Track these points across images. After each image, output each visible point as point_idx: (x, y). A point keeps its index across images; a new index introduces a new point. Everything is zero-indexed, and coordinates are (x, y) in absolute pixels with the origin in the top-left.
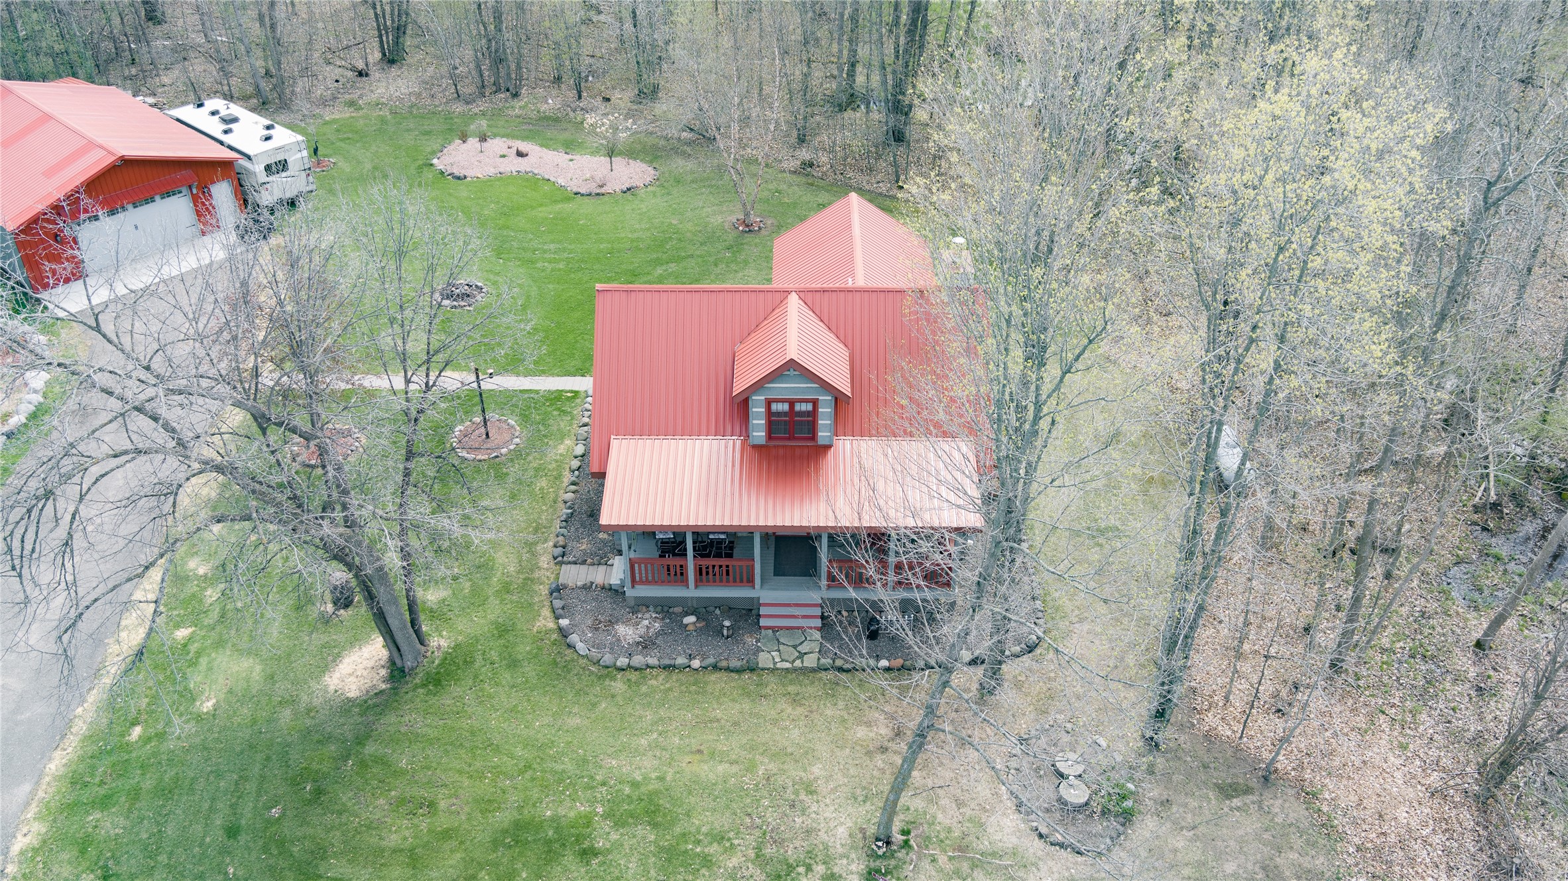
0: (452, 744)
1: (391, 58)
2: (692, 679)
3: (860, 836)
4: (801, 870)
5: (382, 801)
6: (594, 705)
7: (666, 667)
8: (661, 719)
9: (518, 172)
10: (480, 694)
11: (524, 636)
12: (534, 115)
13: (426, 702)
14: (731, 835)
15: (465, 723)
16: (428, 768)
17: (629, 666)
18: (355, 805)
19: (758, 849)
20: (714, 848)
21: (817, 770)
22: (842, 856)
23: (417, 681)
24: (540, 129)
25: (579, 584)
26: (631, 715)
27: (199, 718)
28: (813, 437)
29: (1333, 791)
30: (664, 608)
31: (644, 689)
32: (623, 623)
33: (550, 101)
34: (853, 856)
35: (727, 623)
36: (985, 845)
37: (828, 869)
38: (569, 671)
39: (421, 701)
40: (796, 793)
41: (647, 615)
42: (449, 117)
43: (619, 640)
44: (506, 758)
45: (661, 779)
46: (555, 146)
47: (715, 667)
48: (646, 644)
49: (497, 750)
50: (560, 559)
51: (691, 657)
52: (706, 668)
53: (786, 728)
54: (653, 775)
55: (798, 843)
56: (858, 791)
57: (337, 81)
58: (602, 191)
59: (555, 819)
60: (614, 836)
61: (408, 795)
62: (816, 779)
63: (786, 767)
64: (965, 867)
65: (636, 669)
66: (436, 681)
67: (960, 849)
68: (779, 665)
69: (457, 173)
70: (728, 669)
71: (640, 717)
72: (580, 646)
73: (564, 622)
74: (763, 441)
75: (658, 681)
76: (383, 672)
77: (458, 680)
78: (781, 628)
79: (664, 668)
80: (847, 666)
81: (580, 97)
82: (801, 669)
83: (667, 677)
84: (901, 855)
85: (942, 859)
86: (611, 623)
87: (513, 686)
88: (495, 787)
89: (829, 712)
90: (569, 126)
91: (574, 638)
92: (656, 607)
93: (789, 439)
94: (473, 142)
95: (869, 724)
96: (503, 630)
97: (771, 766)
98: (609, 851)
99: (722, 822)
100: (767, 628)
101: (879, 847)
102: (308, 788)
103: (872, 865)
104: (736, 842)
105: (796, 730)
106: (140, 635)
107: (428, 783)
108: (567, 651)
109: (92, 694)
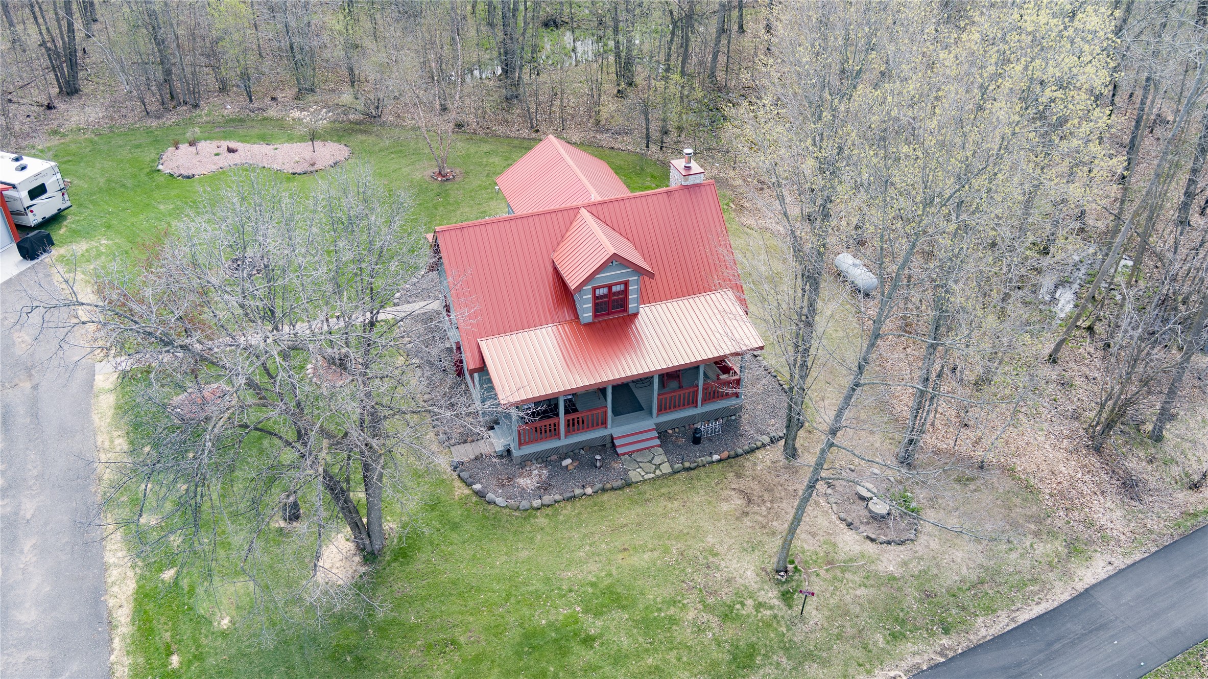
0: (442, 595)
1: (70, 90)
2: (591, 502)
3: (764, 573)
4: (738, 606)
5: (413, 651)
6: (532, 539)
7: (569, 499)
8: (585, 535)
9: (236, 165)
10: (442, 554)
11: (451, 505)
12: (220, 119)
13: (404, 571)
14: (679, 598)
15: (443, 578)
16: (436, 617)
17: (542, 505)
18: (393, 660)
19: (702, 601)
20: (672, 611)
21: (710, 539)
22: (760, 590)
23: (388, 558)
24: (231, 129)
25: (473, 458)
26: (562, 538)
27: (224, 634)
28: (625, 309)
29: (1020, 465)
30: (543, 459)
31: (561, 518)
32: (519, 477)
33: (229, 107)
34: (766, 587)
35: (598, 457)
36: (842, 556)
37: (755, 600)
38: (500, 521)
39: (400, 572)
40: (706, 558)
41: (534, 467)
42: (149, 131)
43: (524, 489)
44: (489, 594)
45: (610, 575)
46: (253, 141)
47: (604, 490)
48: (545, 487)
49: (479, 590)
50: (446, 443)
51: (583, 487)
52: (596, 492)
53: (674, 518)
54: (603, 574)
55: (726, 590)
56: (745, 545)
57: (28, 116)
58: (316, 167)
59: (550, 624)
60: (599, 623)
61: (432, 641)
62: (714, 545)
63: (689, 543)
64: (838, 573)
65: (548, 506)
66: (403, 554)
67: (829, 563)
68: (646, 477)
69: (186, 174)
70: (613, 489)
71: (570, 538)
72: (500, 501)
73: (477, 487)
74: (590, 320)
75: (568, 510)
76: (357, 559)
77: (419, 549)
78: (633, 452)
79: (568, 500)
80: (693, 466)
81: (251, 100)
82: (662, 475)
83: (572, 506)
84: (796, 577)
85: (822, 572)
86: (511, 479)
87: (464, 542)
88: (494, 615)
89: (696, 499)
90: (254, 123)
91: (490, 496)
92: (537, 459)
93: (608, 314)
94: (184, 147)
95: (726, 500)
96: (433, 506)
97: (679, 545)
98: (601, 635)
99: (668, 591)
100: (624, 454)
101: (782, 576)
102: (349, 659)
103: (782, 589)
104: (685, 602)
105: (682, 517)
106: (131, 586)
107: (442, 628)
108: (491, 507)
109: (117, 643)
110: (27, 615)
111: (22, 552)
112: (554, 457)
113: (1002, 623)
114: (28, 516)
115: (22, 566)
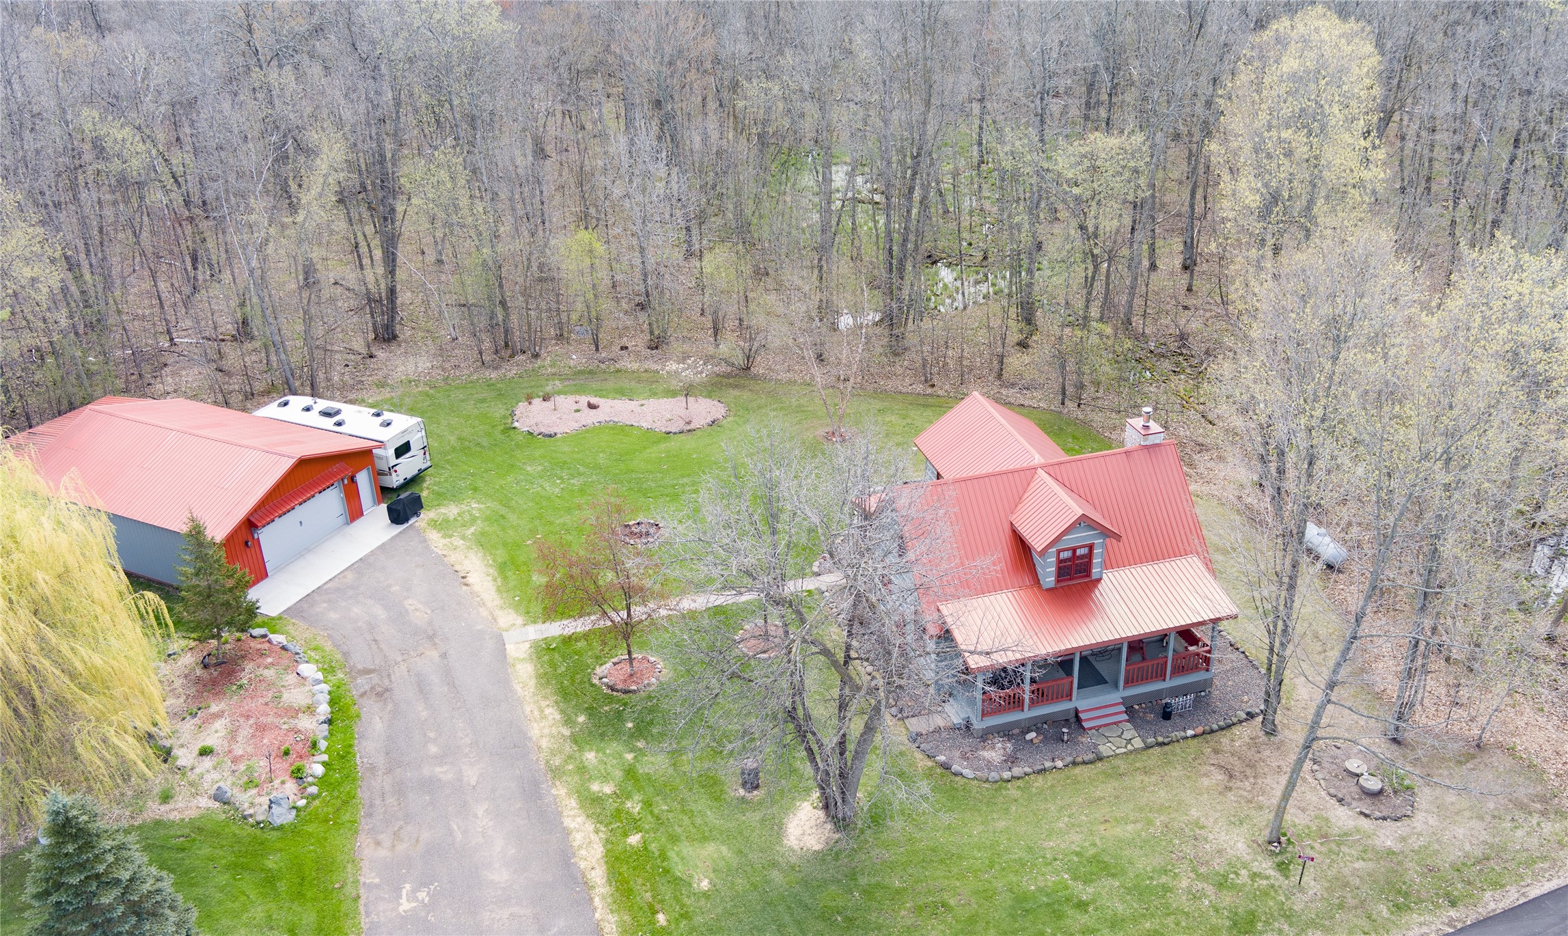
0: (923, 861)
1: (387, 335)
2: (1063, 775)
3: (1255, 845)
4: (1232, 876)
5: (903, 913)
6: (1007, 809)
8: (1062, 807)
9: (600, 422)
10: (916, 823)
12: (567, 371)
13: (879, 838)
14: (1169, 867)
15: (921, 845)
16: (922, 881)
17: (1012, 777)
18: (884, 921)
19: (1194, 870)
20: (1164, 879)
21: (1194, 812)
22: (1254, 860)
23: (861, 825)
25: (931, 730)
26: (1038, 810)
27: (706, 895)
28: (1089, 574)
29: (1520, 743)
30: (1005, 732)
31: (1034, 790)
32: (982, 749)
33: (574, 357)
34: (1259, 858)
35: (1065, 730)
36: (1336, 831)
37: (1249, 871)
38: (970, 792)
39: (875, 839)
40: (1192, 830)
41: (996, 741)
42: (490, 385)
43: (990, 762)
44: (972, 861)
45: (1095, 845)
46: (610, 396)
47: (1074, 763)
48: (1011, 760)
49: (960, 857)
50: (900, 716)
51: (1052, 761)
52: (1067, 766)
53: (1153, 791)
54: (1087, 844)
55: (1218, 861)
56: (1232, 819)
57: (348, 366)
58: (692, 426)
59: (1040, 890)
60: (1090, 890)
61: (921, 903)
62: (1198, 818)
63: (1173, 816)
64: (1333, 846)
65: (1019, 778)
66: (876, 822)
67: (1322, 837)
68: (1118, 751)
69: (547, 432)
70: (1084, 763)
71: (1047, 810)
72: (967, 772)
73: (942, 758)
74: (1052, 585)
75: (1039, 782)
76: (829, 826)
77: (891, 817)
78: (1100, 726)
79: (1038, 773)
80: (1166, 740)
81: (597, 350)
82: (1134, 750)
83: (1044, 779)
84: (1290, 848)
85: (1317, 846)
86: (974, 751)
88: (980, 881)
89: (1174, 774)
90: (606, 376)
91: (956, 768)
92: (998, 733)
93: (1070, 579)
94: (537, 402)
95: (1206, 775)
97: (1162, 818)
98: (1094, 901)
99: (1157, 861)
100: (1090, 729)
101: (1276, 847)
102: (839, 919)
103: (1276, 860)
104: (1176, 871)
105: (1161, 791)
106: (598, 850)
107: (929, 891)
108: (957, 779)
109: (597, 901)
110: (499, 876)
111: (476, 816)
112: (1016, 731)
113: (1511, 897)
114: (473, 782)
115: (480, 830)
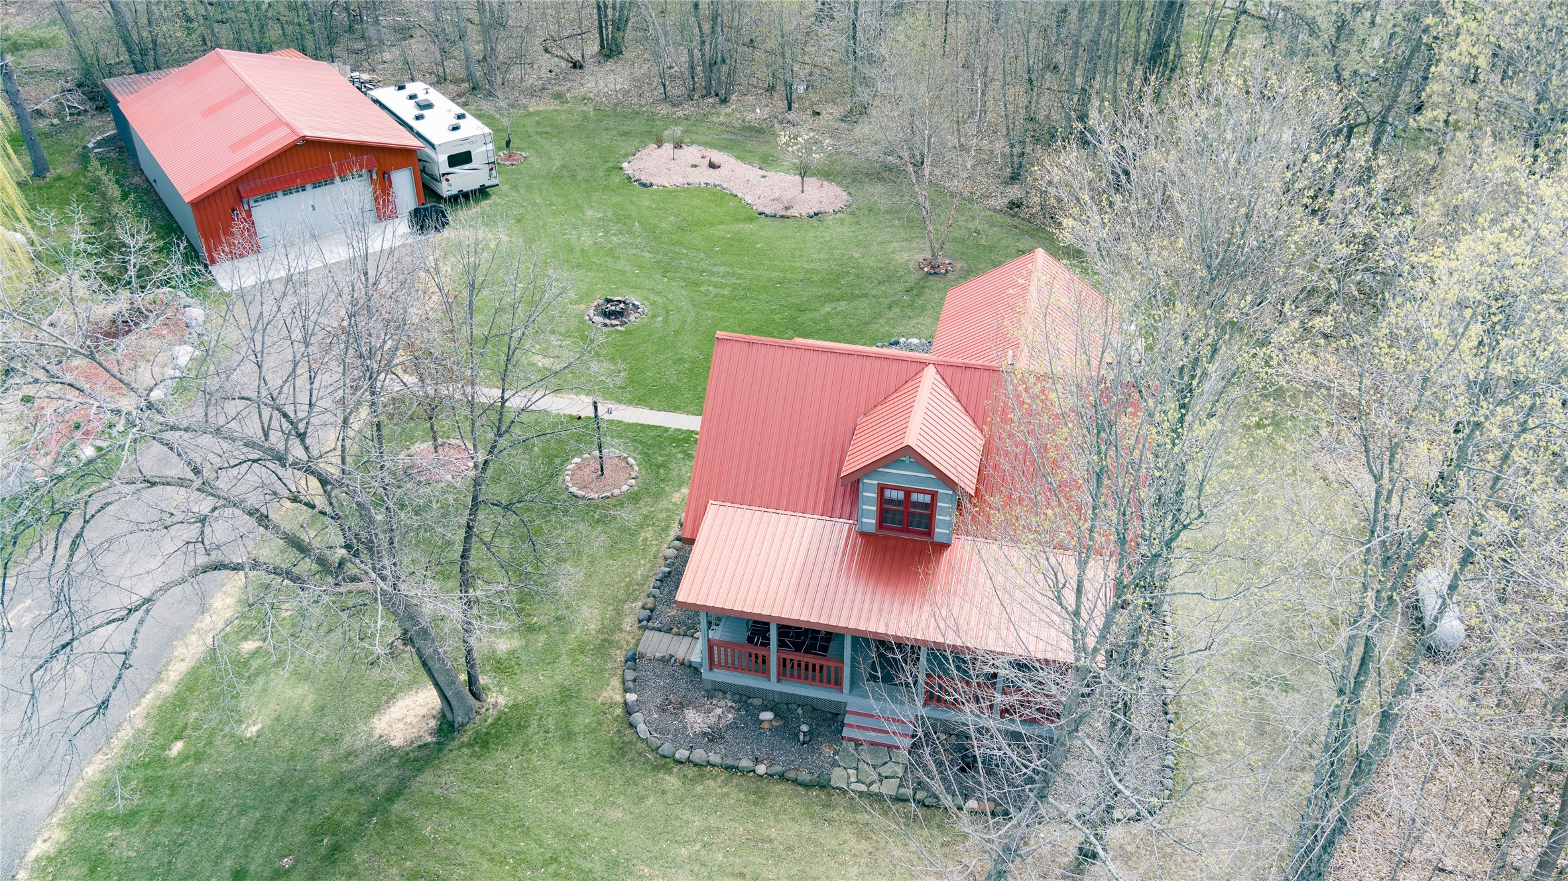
0: (482, 818)
1: (610, 51)
2: (753, 786)
5: (394, 871)
6: (641, 799)
7: (728, 768)
8: (709, 828)
9: (707, 184)
10: (525, 765)
11: (587, 706)
12: (737, 124)
13: (468, 764)
15: (502, 796)
16: (450, 841)
17: (689, 760)
18: (367, 869)
23: (465, 739)
24: (741, 139)
25: (658, 655)
26: (677, 818)
27: (240, 743)
28: (929, 533)
30: (743, 697)
31: (699, 789)
32: (695, 707)
33: (758, 110)
35: (805, 728)
38: (624, 755)
39: (464, 762)
41: (722, 703)
42: (651, 119)
43: (685, 727)
44: (533, 845)
47: (782, 777)
48: (713, 737)
49: (527, 833)
50: (645, 623)
51: (757, 761)
52: (772, 776)
53: (844, 864)
57: (551, 71)
58: (788, 213)
61: (422, 869)
65: (695, 765)
66: (483, 742)
68: (853, 786)
69: (644, 180)
70: (795, 781)
71: (687, 822)
72: (642, 728)
73: (634, 697)
74: (872, 529)
75: (716, 783)
76: (433, 723)
77: (506, 745)
78: (865, 742)
79: (726, 768)
80: (928, 801)
81: (790, 109)
82: (877, 794)
83: (726, 779)
86: (681, 706)
87: (561, 762)
89: (897, 853)
91: (638, 717)
92: (734, 694)
93: (901, 530)
94: (668, 147)
96: (566, 695)
100: (851, 739)
102: (325, 841)
105: (855, 869)
106: (207, 643)
107: (446, 859)
108: (629, 731)
109: (146, 701)
112: (757, 702)
